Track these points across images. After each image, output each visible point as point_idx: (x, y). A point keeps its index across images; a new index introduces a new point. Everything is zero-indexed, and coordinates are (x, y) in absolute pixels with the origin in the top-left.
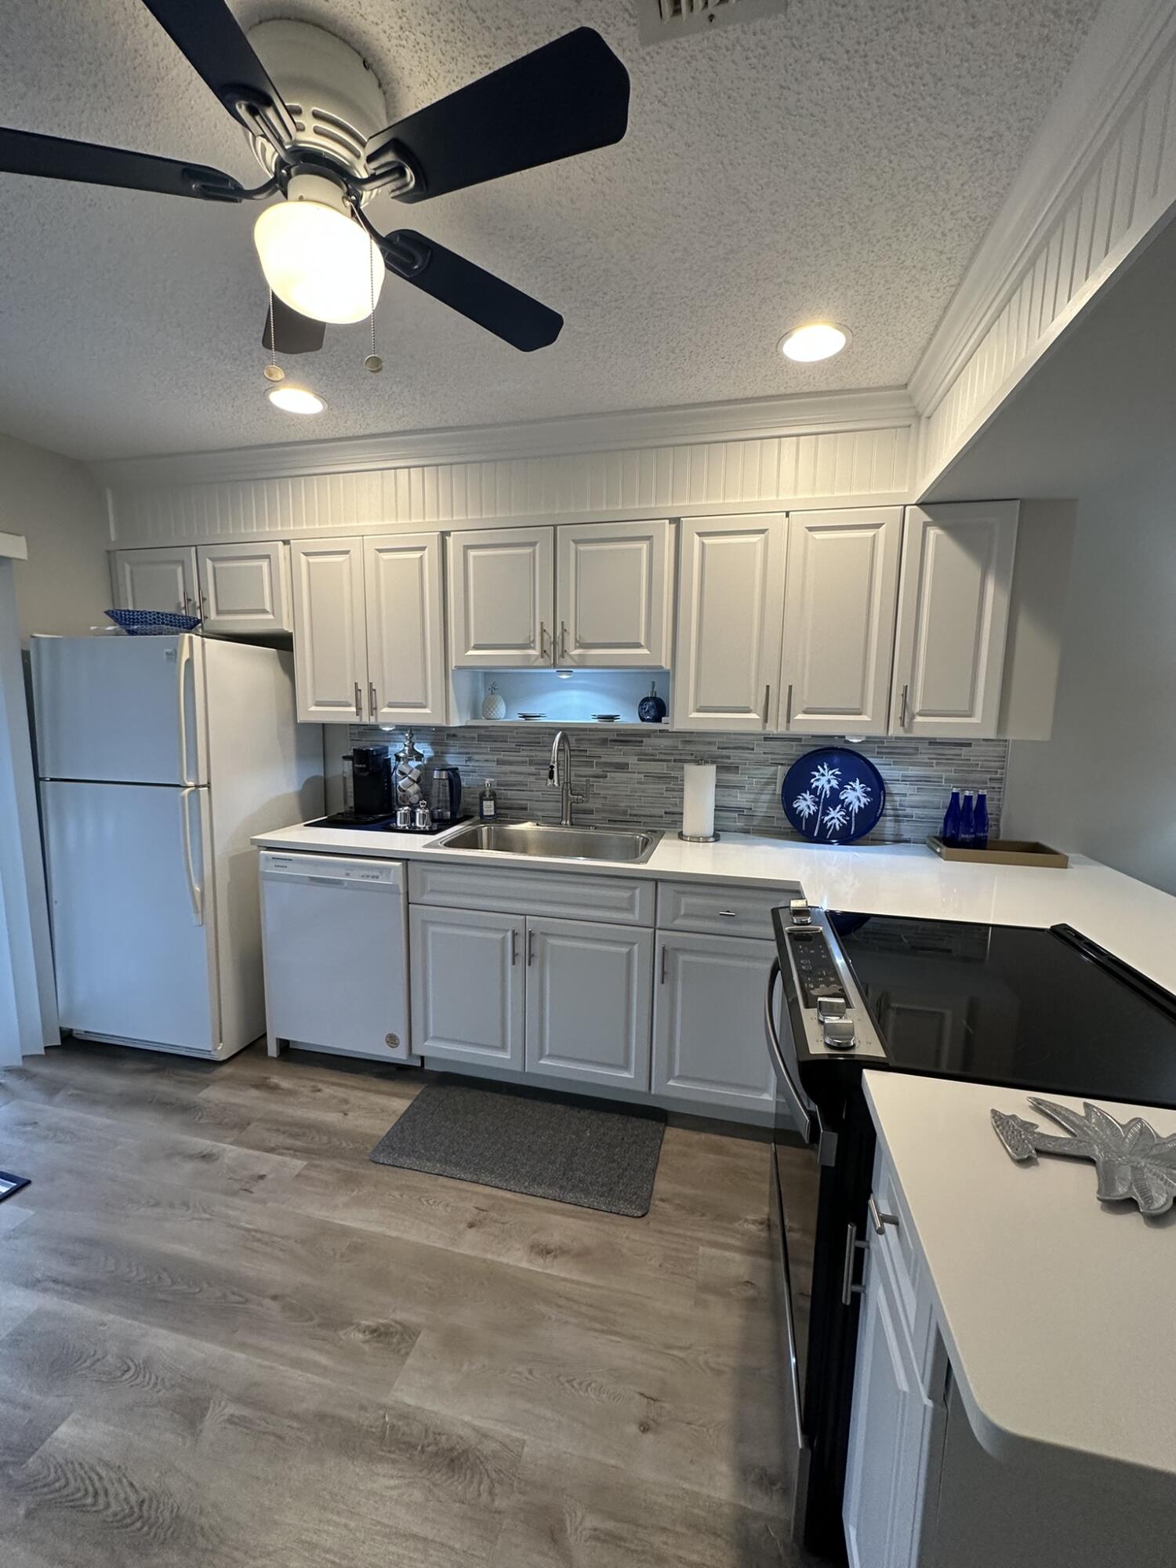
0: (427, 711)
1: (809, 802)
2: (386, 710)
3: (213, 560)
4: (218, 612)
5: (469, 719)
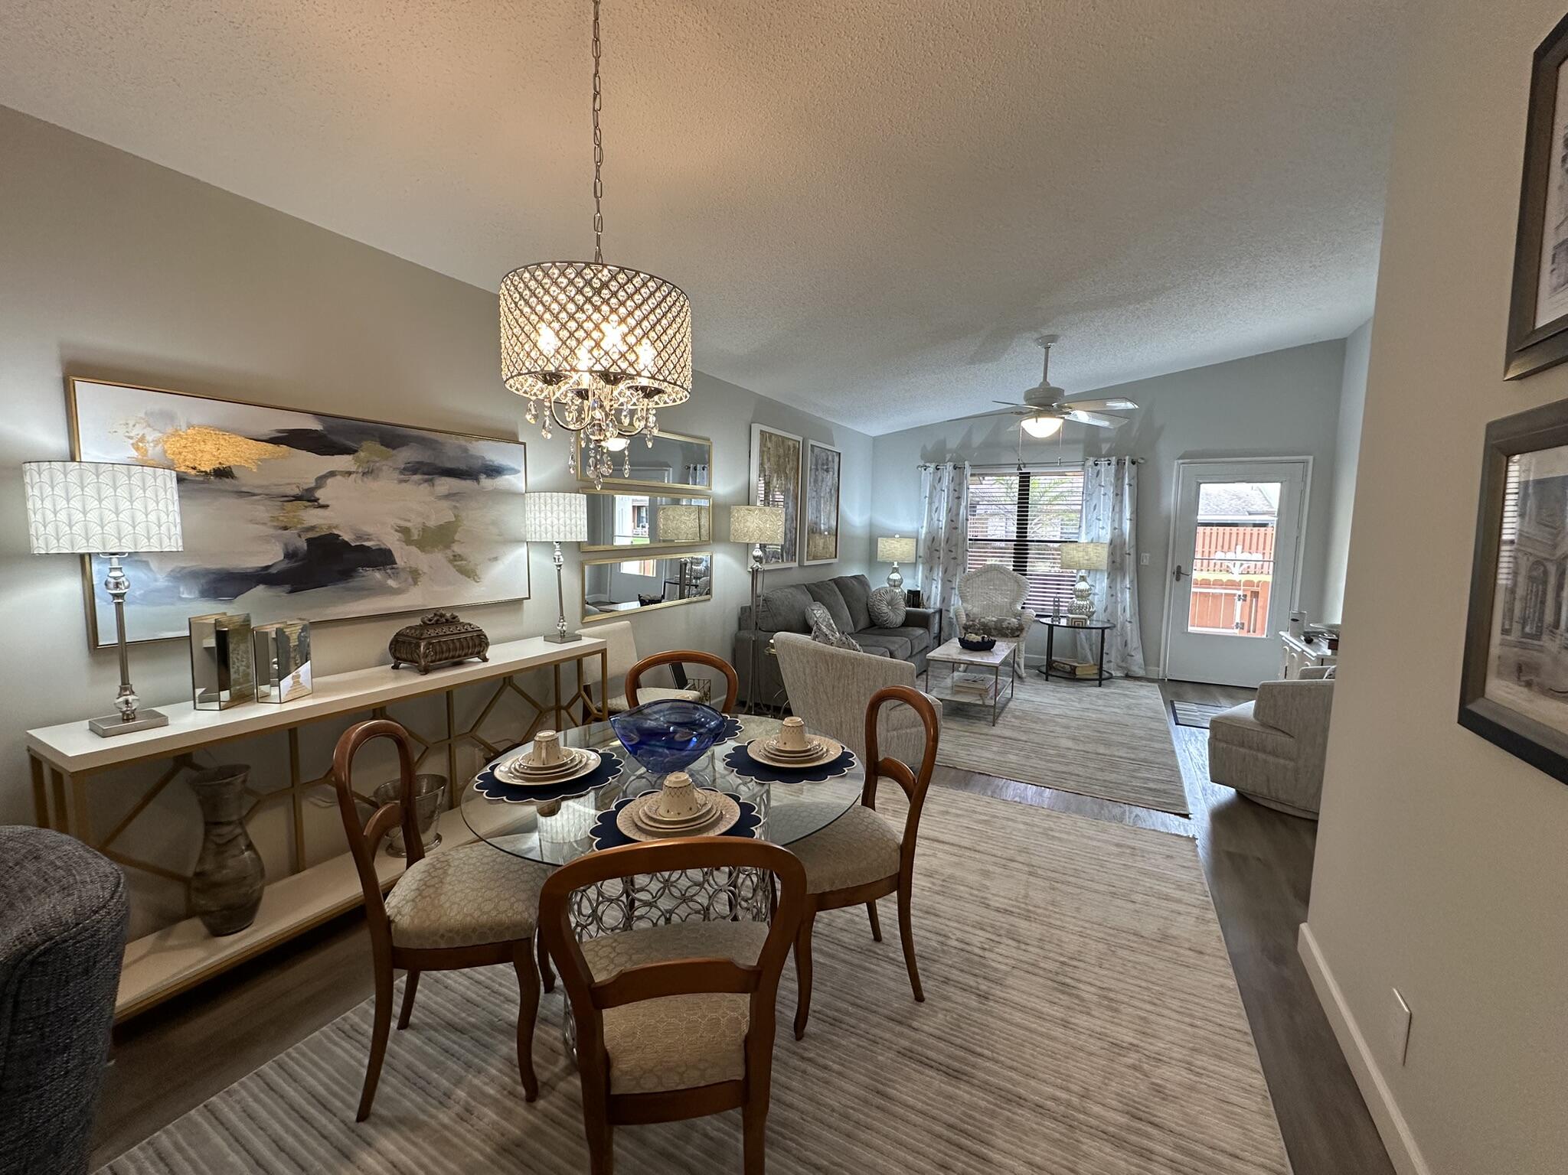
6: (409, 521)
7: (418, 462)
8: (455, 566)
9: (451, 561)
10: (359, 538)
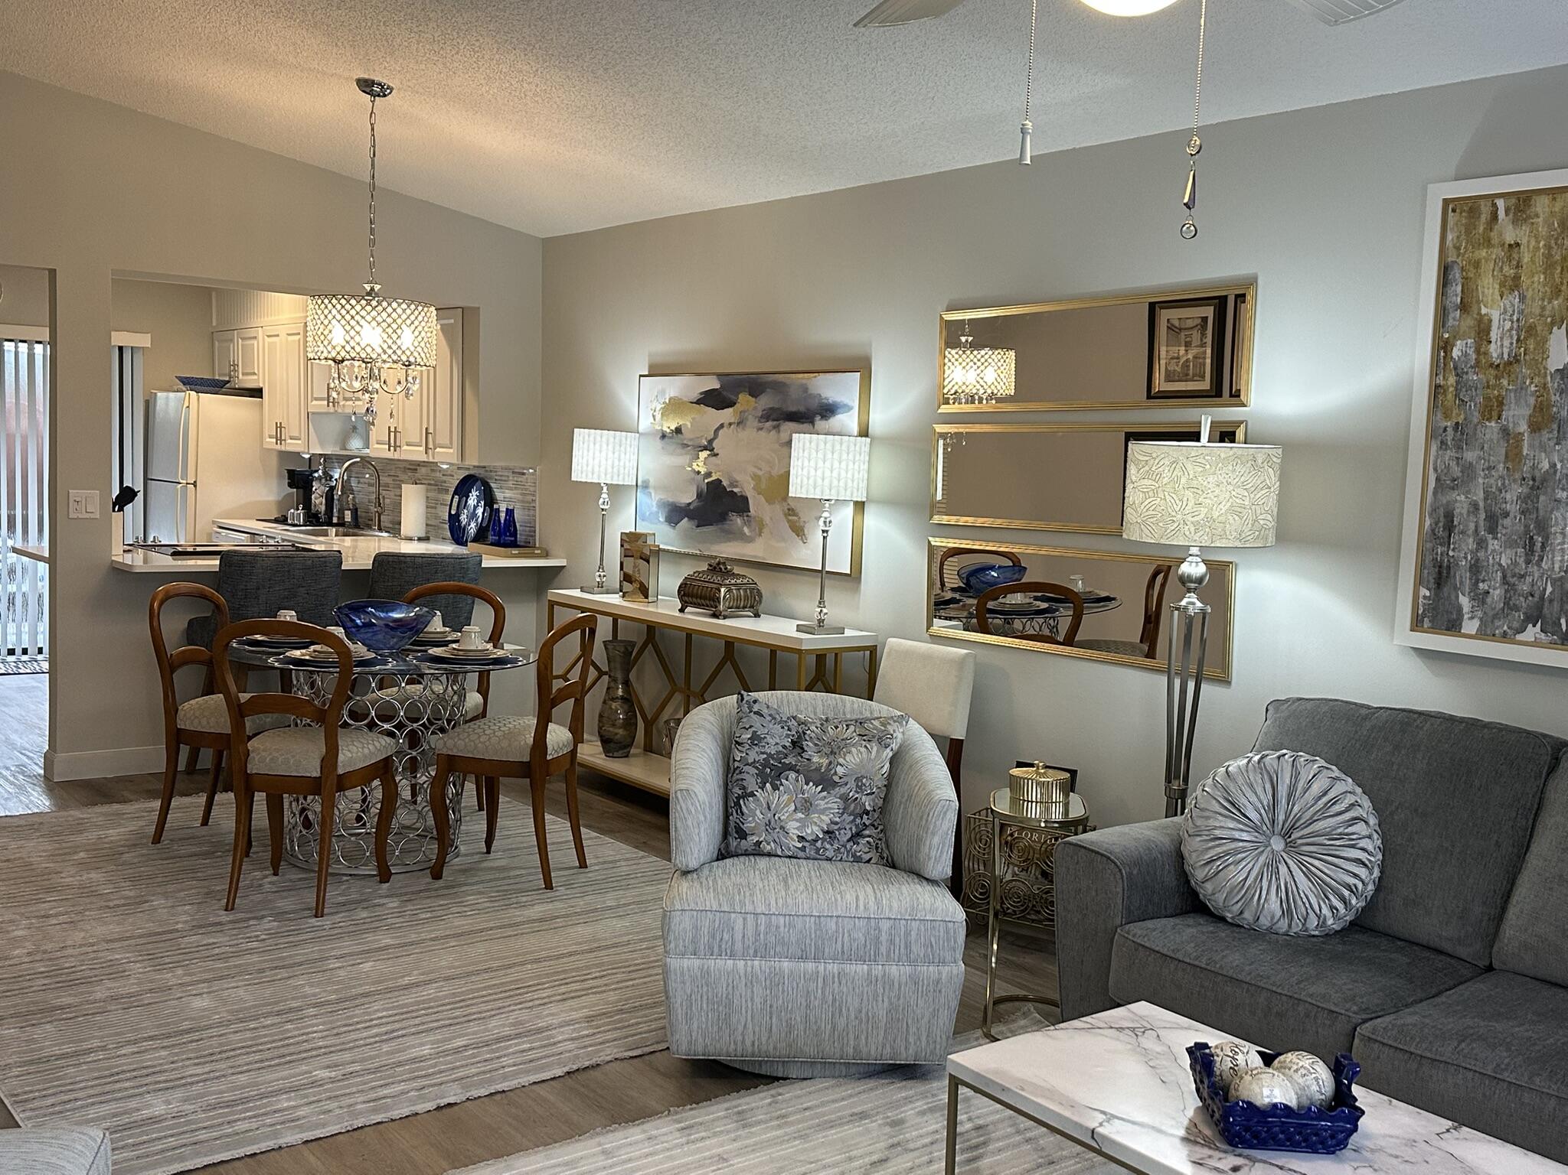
0: (300, 442)
1: (465, 516)
2: (289, 441)
3: (243, 339)
4: (243, 374)
5: (338, 449)
6: (761, 469)
7: (771, 409)
8: (789, 521)
9: (786, 515)
10: (732, 485)
